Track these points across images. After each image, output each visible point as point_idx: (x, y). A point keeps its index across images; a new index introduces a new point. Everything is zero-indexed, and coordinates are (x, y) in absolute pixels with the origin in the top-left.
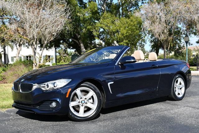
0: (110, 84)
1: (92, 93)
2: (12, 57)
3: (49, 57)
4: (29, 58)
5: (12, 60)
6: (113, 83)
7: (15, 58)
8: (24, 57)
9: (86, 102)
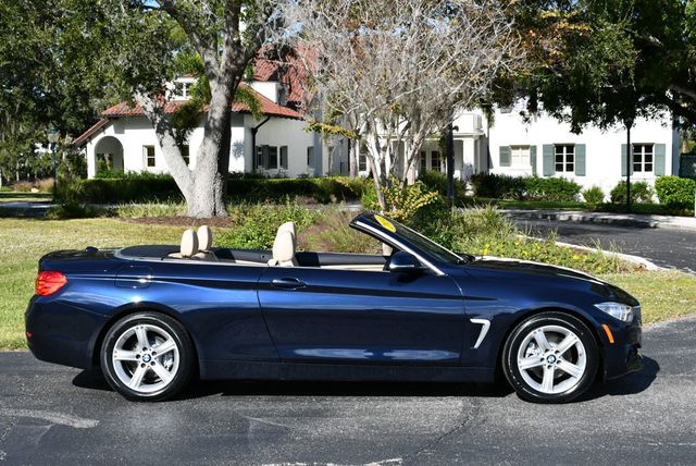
2: (502, 149)
3: (649, 147)
4: (565, 154)
5: (505, 158)
7: (514, 152)
8: (546, 147)
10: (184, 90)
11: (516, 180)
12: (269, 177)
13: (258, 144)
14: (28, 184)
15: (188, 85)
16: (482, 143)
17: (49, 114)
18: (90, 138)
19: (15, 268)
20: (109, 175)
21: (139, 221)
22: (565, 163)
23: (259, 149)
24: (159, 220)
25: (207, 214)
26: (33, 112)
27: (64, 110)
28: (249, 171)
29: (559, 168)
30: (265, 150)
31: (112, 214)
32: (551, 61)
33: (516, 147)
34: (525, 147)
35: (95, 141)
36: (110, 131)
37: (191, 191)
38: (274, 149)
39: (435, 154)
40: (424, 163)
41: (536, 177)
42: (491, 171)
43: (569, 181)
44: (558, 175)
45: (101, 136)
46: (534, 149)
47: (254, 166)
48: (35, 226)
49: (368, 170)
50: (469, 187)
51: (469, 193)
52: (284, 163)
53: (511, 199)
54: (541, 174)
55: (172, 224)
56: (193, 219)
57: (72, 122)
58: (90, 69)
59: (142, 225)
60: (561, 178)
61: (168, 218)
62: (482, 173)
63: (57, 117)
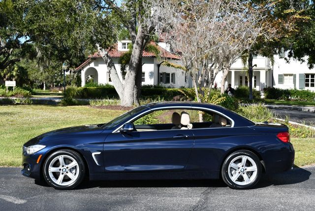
0: (95, 155)
1: (74, 163)
6: (99, 153)
7: (285, 77)
9: (67, 171)
10: (126, 46)
11: (285, 91)
12: (165, 88)
13: (160, 72)
14: (57, 89)
15: (128, 44)
16: (270, 73)
17: (64, 57)
18: (83, 68)
19: (33, 128)
20: (90, 85)
21: (98, 107)
22: (310, 83)
23: (161, 74)
24: (107, 107)
25: (129, 105)
26: (57, 56)
27: (71, 55)
28: (156, 84)
29: (307, 85)
30: (164, 75)
31: (87, 104)
32: (290, 34)
33: (286, 75)
34: (291, 75)
35: (85, 69)
36: (92, 65)
37: (122, 94)
38: (169, 74)
39: (246, 78)
40: (241, 82)
41: (295, 89)
42: (274, 86)
43: (312, 91)
44: (306, 89)
45: (88, 67)
46: (295, 76)
47: (159, 82)
48: (49, 109)
49: (214, 85)
50: (262, 94)
51: (262, 97)
52: (173, 81)
53: (283, 100)
54: (298, 88)
55: (112, 109)
56: (122, 107)
57: (74, 60)
58: (70, 37)
59: (98, 110)
60: (308, 90)
61: (111, 106)
62: (269, 87)
63: (68, 58)
